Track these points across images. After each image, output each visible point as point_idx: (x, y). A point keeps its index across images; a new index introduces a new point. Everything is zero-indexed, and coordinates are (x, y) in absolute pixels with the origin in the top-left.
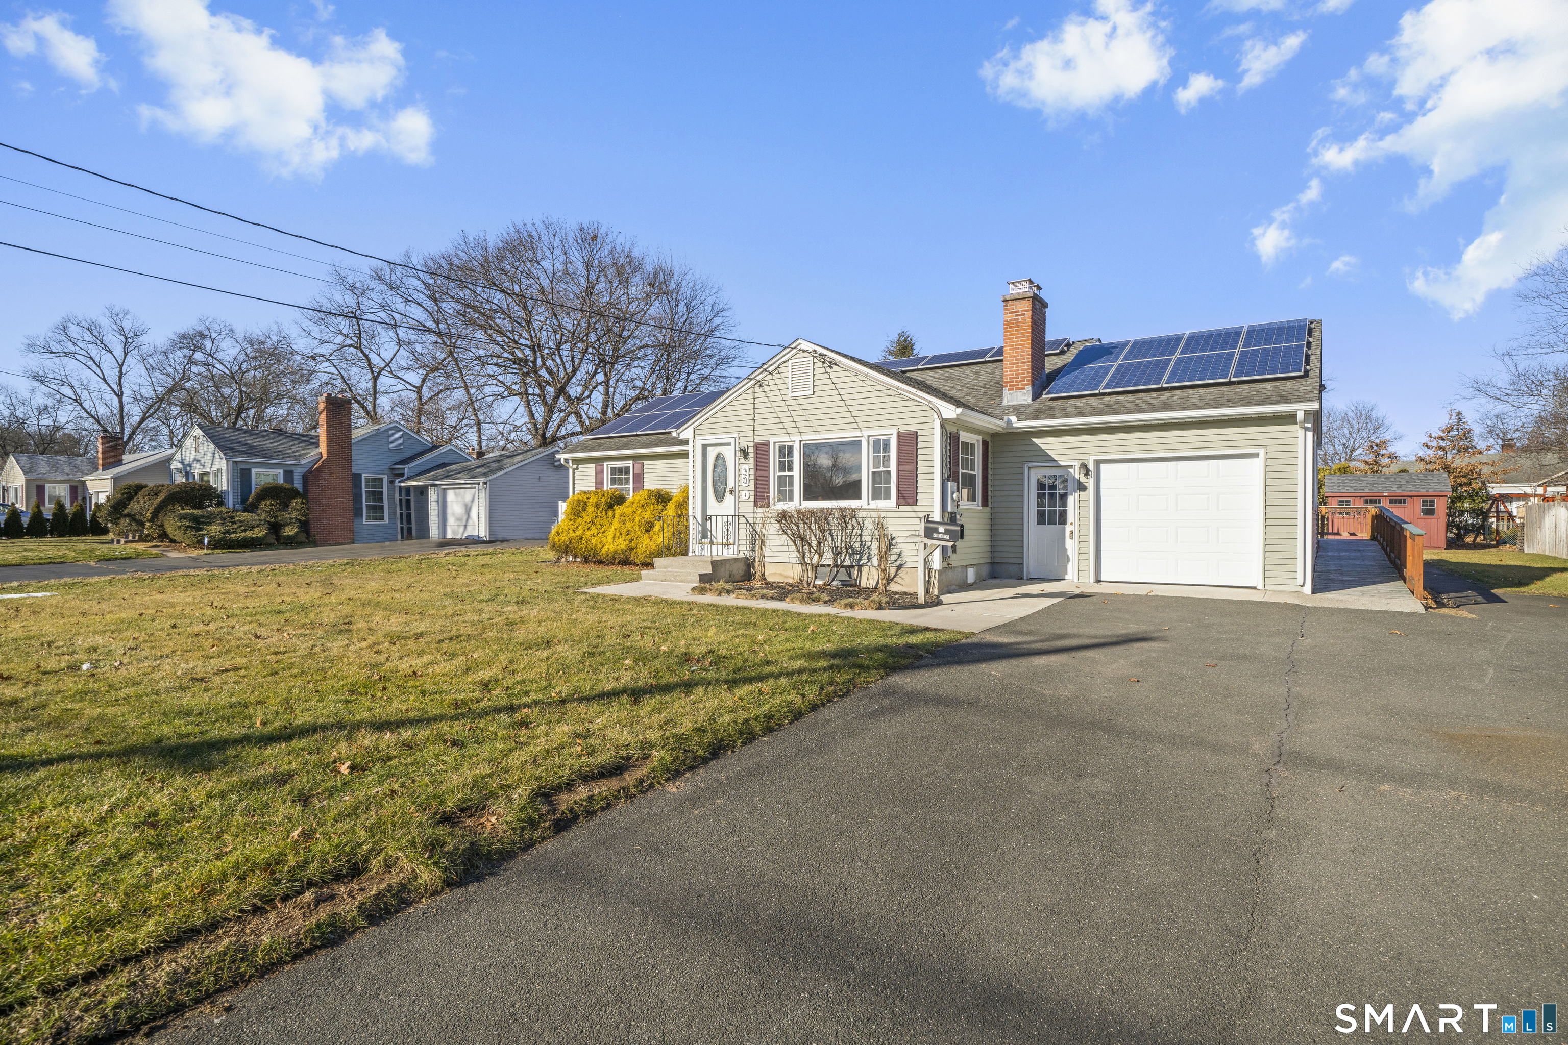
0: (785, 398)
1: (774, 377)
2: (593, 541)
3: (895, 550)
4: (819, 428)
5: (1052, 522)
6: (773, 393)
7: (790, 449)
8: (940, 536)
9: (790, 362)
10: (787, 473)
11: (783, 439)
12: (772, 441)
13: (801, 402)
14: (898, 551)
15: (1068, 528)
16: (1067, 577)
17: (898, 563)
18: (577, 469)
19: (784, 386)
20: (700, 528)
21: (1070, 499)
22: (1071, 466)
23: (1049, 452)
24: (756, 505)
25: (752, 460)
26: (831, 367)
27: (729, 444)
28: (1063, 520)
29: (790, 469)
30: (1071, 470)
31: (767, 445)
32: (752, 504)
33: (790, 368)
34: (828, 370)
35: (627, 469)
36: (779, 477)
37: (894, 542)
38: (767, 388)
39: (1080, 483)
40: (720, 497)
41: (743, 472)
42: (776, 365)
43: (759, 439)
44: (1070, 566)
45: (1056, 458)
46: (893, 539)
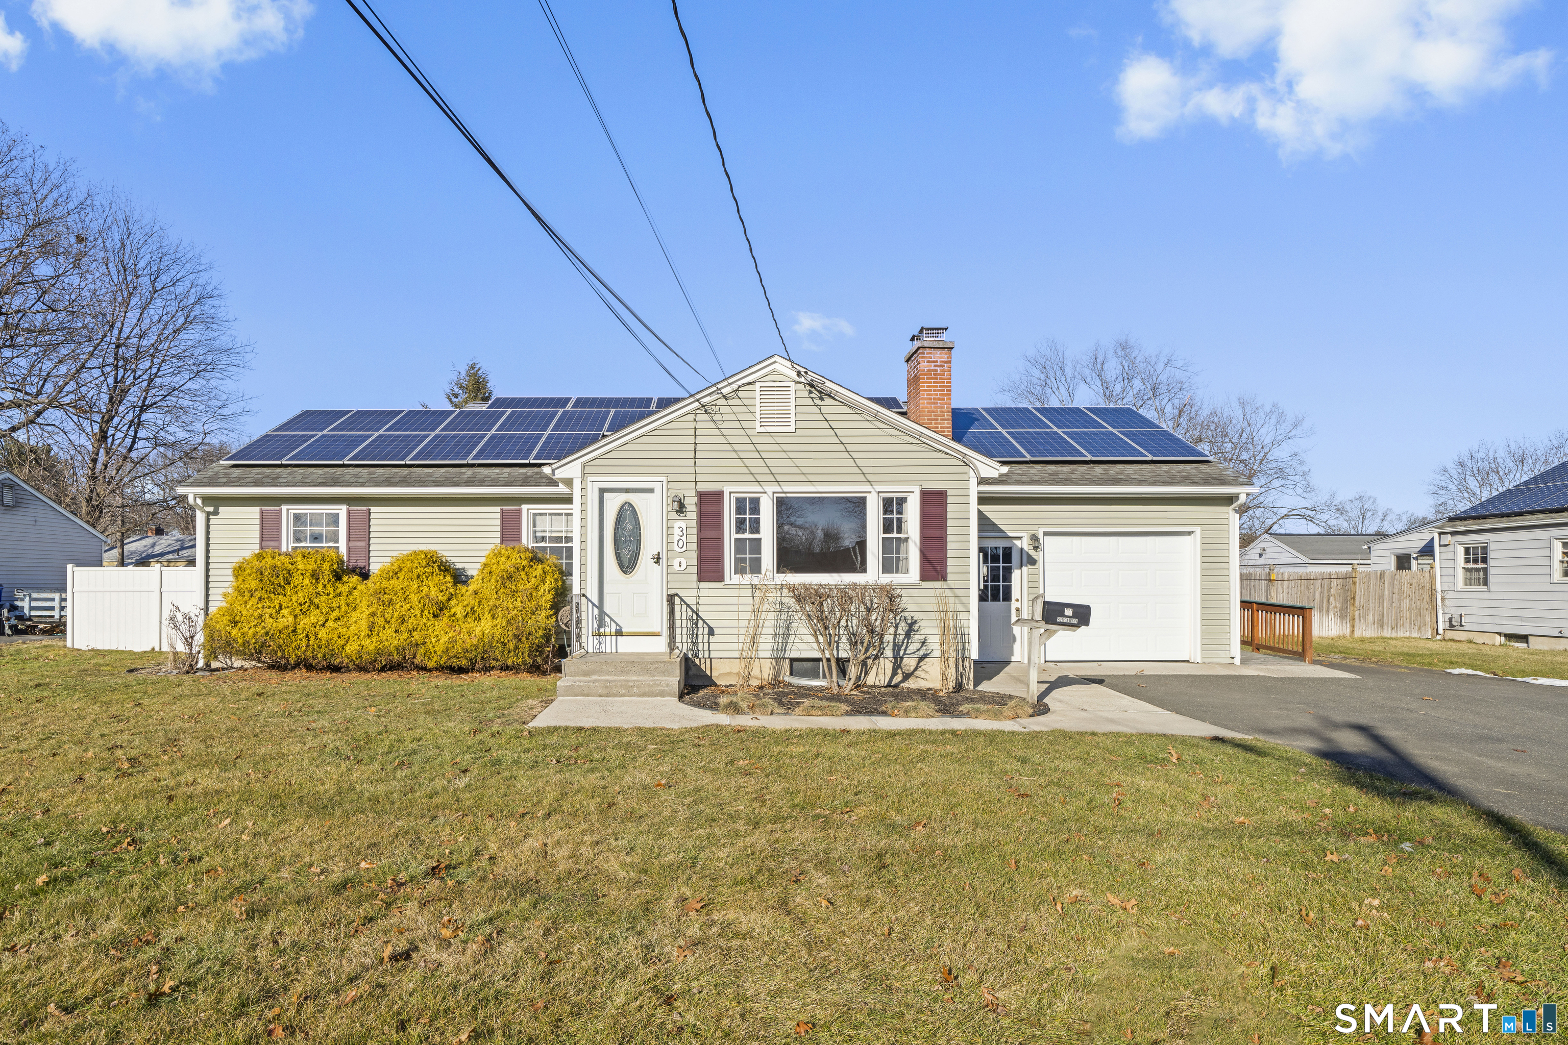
0: (750, 432)
1: (731, 402)
2: (322, 634)
3: (916, 637)
4: (811, 478)
5: (995, 598)
6: (726, 425)
7: (755, 505)
8: (1066, 620)
9: (758, 385)
10: (747, 535)
11: (748, 489)
12: (727, 490)
13: (779, 440)
14: (922, 638)
15: (1014, 605)
16: (1013, 659)
17: (921, 653)
18: (216, 513)
19: (750, 417)
20: (596, 611)
21: (1016, 575)
22: (1020, 538)
23: (996, 521)
24: (700, 580)
25: (693, 516)
26: (822, 399)
27: (651, 491)
28: (1007, 597)
29: (755, 528)
30: (1018, 543)
31: (719, 495)
32: (695, 577)
33: (758, 393)
34: (818, 402)
35: (335, 520)
36: (736, 540)
37: (916, 627)
38: (717, 417)
39: (1029, 556)
40: (627, 565)
41: (677, 532)
42: (735, 387)
43: (703, 487)
44: (1017, 647)
45: (1003, 528)
46: (915, 622)
